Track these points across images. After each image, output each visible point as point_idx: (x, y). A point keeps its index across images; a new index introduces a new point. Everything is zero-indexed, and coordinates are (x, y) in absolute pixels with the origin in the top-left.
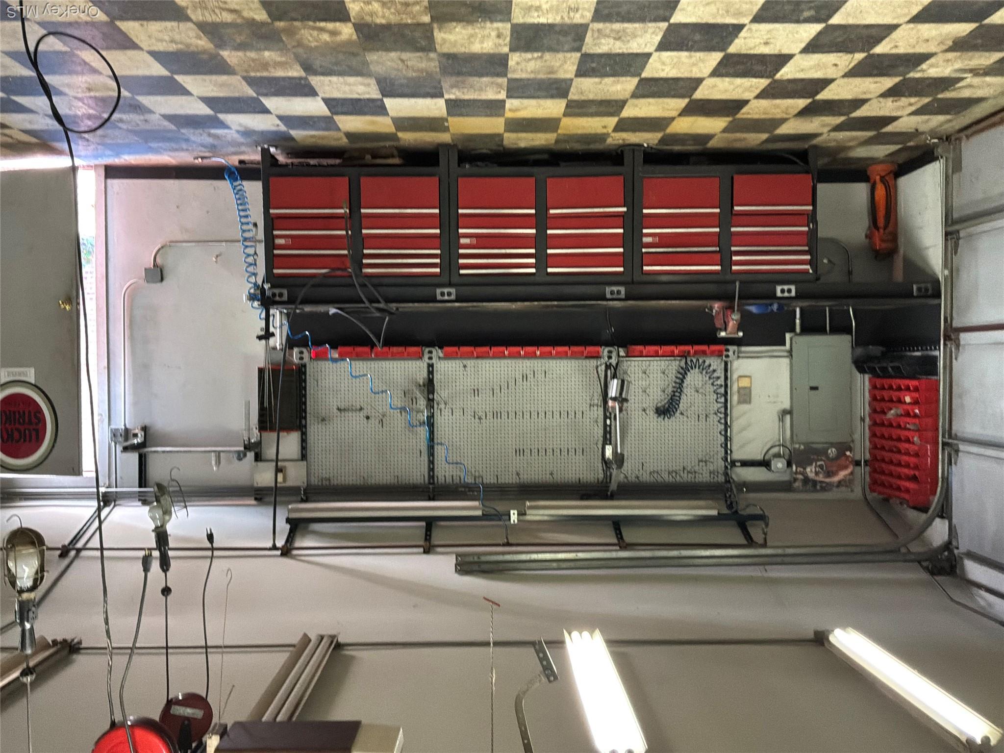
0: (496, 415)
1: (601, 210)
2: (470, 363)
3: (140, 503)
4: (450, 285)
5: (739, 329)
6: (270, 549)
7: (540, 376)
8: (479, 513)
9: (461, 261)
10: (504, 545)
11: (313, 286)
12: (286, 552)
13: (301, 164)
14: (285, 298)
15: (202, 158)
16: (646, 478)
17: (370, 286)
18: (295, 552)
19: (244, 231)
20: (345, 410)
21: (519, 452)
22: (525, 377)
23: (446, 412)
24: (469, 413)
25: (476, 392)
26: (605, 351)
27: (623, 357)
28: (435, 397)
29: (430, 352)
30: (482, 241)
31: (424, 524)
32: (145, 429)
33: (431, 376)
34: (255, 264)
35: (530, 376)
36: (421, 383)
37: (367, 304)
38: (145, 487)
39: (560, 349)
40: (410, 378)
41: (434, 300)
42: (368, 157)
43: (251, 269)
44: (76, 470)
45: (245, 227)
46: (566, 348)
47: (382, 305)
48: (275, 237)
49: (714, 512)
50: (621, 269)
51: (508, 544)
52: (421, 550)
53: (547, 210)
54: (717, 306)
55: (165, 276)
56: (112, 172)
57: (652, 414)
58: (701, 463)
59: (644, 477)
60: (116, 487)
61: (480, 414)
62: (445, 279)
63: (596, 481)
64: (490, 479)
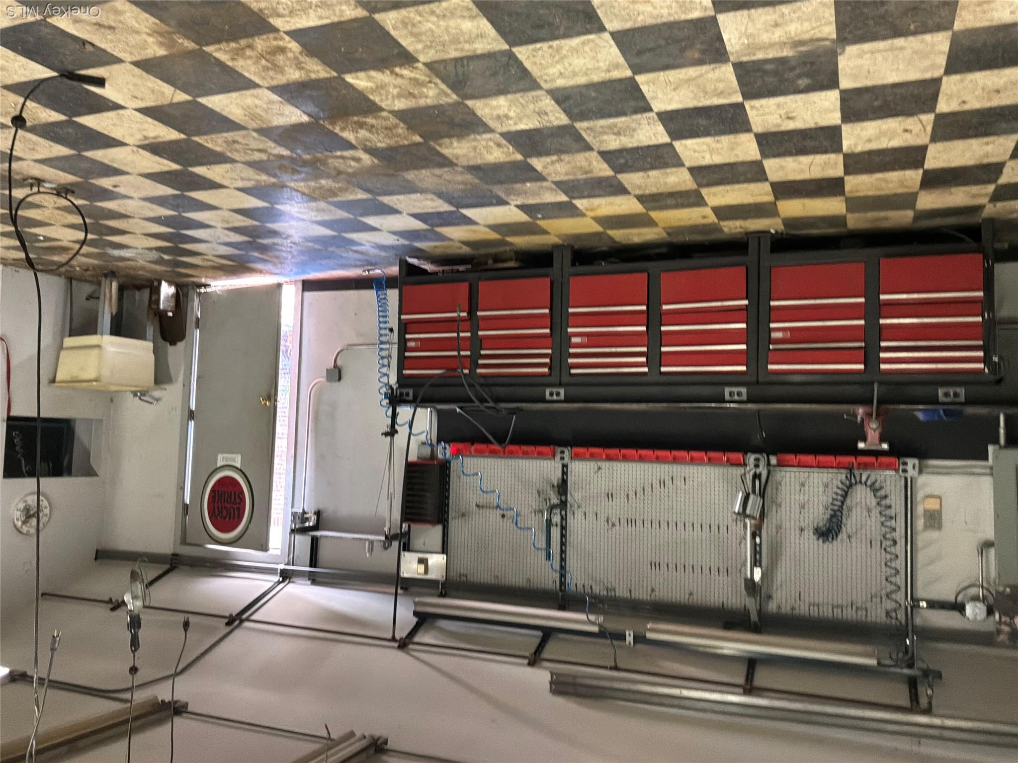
0: (631, 522)
1: (719, 304)
2: (605, 465)
3: (309, 583)
4: (560, 385)
5: (882, 440)
6: (389, 640)
7: (679, 483)
8: (595, 629)
9: (570, 361)
10: (611, 668)
11: (432, 385)
12: (403, 644)
13: (452, 271)
14: (411, 397)
15: (368, 271)
16: (803, 609)
17: (477, 385)
18: (411, 646)
19: (381, 335)
20: (483, 507)
21: (655, 565)
22: (662, 483)
23: (579, 515)
24: (602, 518)
25: (610, 496)
26: (751, 458)
27: (774, 466)
28: (569, 499)
29: (562, 452)
30: (594, 340)
31: (539, 634)
32: (318, 513)
33: (565, 477)
34: (389, 366)
35: (668, 482)
36: (556, 484)
37: (477, 403)
38: (315, 567)
39: (695, 454)
40: (545, 477)
41: (543, 400)
42: (490, 262)
43: (384, 370)
44: (264, 547)
45: (383, 332)
46: (703, 454)
47: (491, 404)
48: (406, 340)
49: (873, 662)
50: (744, 368)
51: (616, 668)
52: (526, 661)
53: (661, 306)
54: (861, 411)
55: (343, 375)
56: (308, 286)
57: (809, 534)
58: (874, 599)
59: (802, 609)
60: (293, 565)
61: (614, 520)
62: (554, 379)
63: (743, 609)
64: (622, 592)
